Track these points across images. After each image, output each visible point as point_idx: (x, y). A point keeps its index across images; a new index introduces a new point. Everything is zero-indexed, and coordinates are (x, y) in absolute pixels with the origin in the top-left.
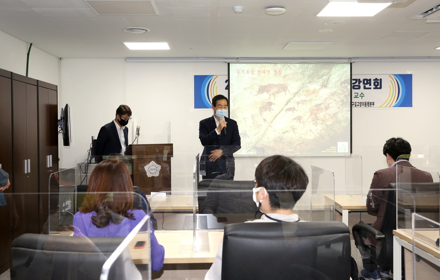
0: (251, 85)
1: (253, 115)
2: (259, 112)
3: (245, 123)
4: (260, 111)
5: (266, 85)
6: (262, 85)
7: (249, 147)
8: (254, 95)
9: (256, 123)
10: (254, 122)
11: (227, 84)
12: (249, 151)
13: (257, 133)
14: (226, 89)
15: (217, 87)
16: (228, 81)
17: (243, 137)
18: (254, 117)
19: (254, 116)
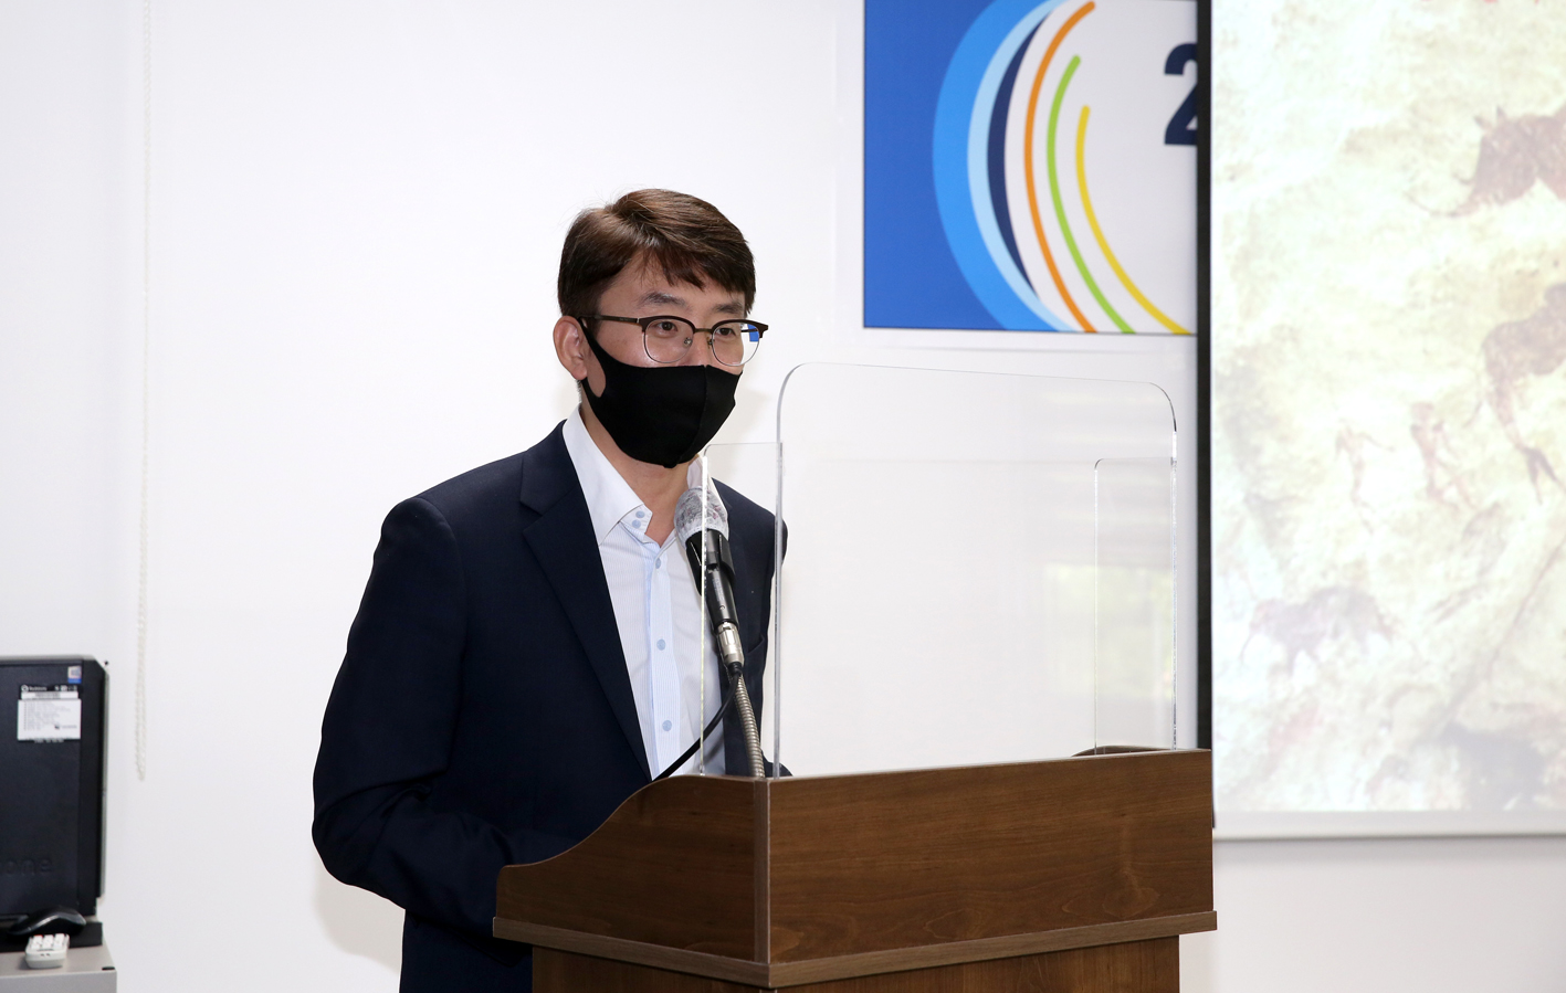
0: (1414, 109)
1: (1424, 409)
2: (1486, 382)
3: (1357, 484)
4: (1492, 366)
5: (1549, 110)
6: (1515, 111)
7: (1388, 724)
8: (1436, 214)
9: (1451, 494)
10: (1442, 478)
11: (1185, 82)
12: (1396, 768)
13: (1464, 596)
14: (1176, 133)
15: (1085, 112)
16: (1194, 54)
17: (1336, 634)
18: (1438, 428)
19: (1433, 421)
